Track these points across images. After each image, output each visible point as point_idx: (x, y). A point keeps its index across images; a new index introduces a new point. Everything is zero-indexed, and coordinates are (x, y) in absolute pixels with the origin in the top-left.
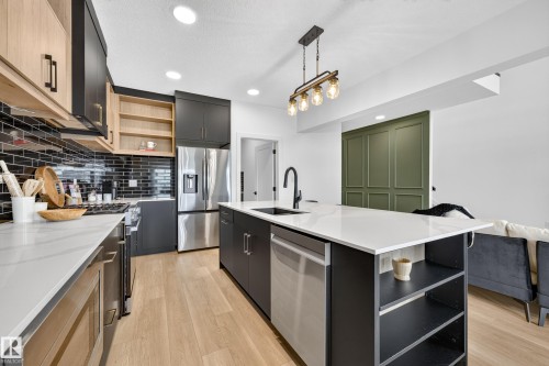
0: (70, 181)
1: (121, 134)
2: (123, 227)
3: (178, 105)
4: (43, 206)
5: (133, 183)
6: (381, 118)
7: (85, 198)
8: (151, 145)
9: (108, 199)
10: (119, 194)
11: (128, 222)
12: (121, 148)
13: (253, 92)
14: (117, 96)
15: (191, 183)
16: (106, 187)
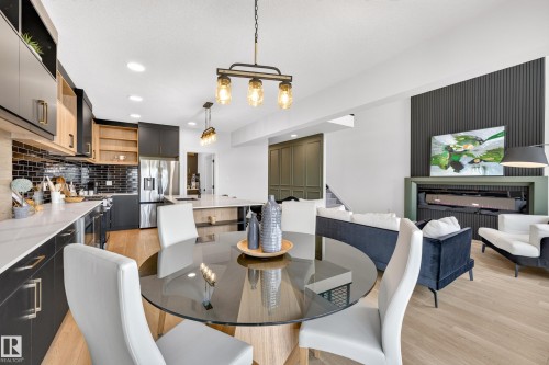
0: (69, 183)
1: (100, 150)
2: (102, 207)
3: (140, 130)
4: (63, 196)
5: (109, 183)
6: (294, 136)
7: (78, 192)
8: (122, 157)
9: (92, 193)
10: (99, 190)
11: (105, 205)
12: (100, 159)
13: (192, 124)
14: (97, 126)
15: (149, 183)
16: (90, 186)
